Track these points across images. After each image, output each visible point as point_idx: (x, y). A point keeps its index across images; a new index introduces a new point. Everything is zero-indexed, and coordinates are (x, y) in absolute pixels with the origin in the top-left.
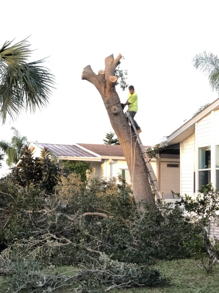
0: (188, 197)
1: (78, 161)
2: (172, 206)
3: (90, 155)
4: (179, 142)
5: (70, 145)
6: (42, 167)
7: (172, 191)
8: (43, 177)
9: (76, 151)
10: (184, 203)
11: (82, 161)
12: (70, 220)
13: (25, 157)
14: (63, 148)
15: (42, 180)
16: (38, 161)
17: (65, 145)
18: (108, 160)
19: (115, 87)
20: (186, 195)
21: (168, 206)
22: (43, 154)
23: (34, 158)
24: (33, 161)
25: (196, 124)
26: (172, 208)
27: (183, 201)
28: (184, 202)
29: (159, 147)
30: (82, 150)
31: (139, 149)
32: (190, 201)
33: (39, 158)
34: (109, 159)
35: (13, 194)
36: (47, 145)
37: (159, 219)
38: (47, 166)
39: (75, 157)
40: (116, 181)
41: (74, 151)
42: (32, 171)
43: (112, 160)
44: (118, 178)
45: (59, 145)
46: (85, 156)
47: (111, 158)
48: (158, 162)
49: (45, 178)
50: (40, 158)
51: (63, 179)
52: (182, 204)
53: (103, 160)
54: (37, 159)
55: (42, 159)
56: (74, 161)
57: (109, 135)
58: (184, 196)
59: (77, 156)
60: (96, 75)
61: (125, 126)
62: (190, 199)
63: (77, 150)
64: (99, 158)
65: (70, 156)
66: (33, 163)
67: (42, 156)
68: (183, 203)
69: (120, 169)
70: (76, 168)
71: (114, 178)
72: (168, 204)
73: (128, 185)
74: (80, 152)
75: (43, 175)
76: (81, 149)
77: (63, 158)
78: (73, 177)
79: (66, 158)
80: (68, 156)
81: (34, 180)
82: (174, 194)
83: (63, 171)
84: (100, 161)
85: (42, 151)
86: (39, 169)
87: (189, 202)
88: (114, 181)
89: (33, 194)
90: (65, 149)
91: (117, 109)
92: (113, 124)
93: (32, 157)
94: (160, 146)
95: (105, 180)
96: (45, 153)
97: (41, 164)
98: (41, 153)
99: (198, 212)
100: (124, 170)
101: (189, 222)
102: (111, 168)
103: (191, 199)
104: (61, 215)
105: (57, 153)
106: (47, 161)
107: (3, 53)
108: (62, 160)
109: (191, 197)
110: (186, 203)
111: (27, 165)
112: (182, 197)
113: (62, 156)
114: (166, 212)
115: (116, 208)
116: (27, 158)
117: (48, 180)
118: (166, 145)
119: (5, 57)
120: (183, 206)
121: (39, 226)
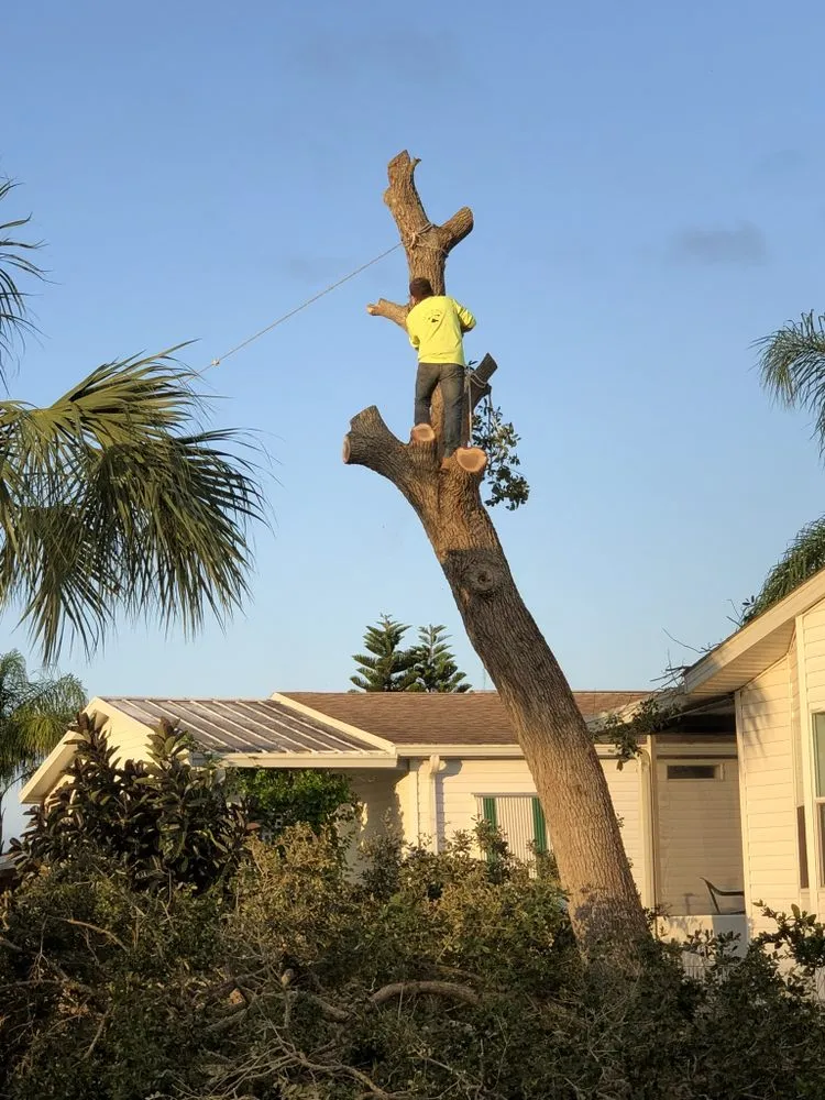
0: (805, 914)
1: (304, 770)
2: (735, 948)
3: (350, 742)
4: (730, 690)
5: (256, 703)
6: (157, 804)
7: (707, 883)
8: (161, 843)
9: (285, 729)
10: (789, 939)
11: (318, 771)
12: (332, 1018)
13: (84, 762)
14: (228, 715)
15: (161, 855)
16: (138, 777)
17: (233, 703)
18: (421, 759)
19: (477, 488)
20: (795, 908)
21: (721, 948)
22: (159, 746)
23: (121, 766)
24: (117, 778)
25: (798, 620)
26: (736, 953)
27: (784, 931)
28: (791, 934)
29: (654, 711)
30: (311, 721)
31: (581, 728)
32: (810, 930)
33: (141, 763)
34: (427, 758)
35: (119, 929)
36: (162, 704)
38: (178, 797)
39: (290, 754)
40: (469, 849)
41: (278, 728)
42: (118, 819)
43: (442, 758)
44: (475, 835)
45: (210, 702)
46: (326, 749)
47: (435, 752)
48: (647, 769)
49: (169, 846)
50: (145, 766)
51: (255, 846)
52: (783, 940)
53: (406, 764)
54: (132, 769)
55: (152, 769)
56: (285, 770)
57: (381, 634)
58: (790, 914)
59: (297, 750)
60: (402, 444)
61: (521, 639)
62: (811, 924)
63: (290, 723)
64: (386, 753)
65: (270, 749)
66: (117, 787)
67: (155, 756)
68: (786, 939)
69: (477, 795)
70: (296, 799)
71: (461, 836)
72: (721, 940)
73: (519, 863)
74: (302, 728)
75: (164, 837)
76: (306, 716)
77: (241, 760)
78: (300, 839)
79: (255, 758)
80: (260, 752)
81: (126, 856)
82: (717, 896)
83: (242, 815)
84: (393, 764)
85: (153, 732)
86: (141, 808)
87: (808, 934)
88: (461, 849)
90: (241, 722)
91: (489, 576)
92: (477, 634)
93: (111, 761)
94: (656, 706)
95: (424, 848)
96: (167, 744)
97: (149, 789)
98: (151, 742)
100: (493, 800)
101: (804, 999)
102: (439, 793)
103: (816, 922)
104: (300, 1000)
105: (212, 740)
106: (179, 774)
107: (83, 402)
108: (239, 768)
109: (814, 916)
110: (796, 937)
111: (93, 796)
112: (782, 919)
113: (234, 751)
114: (716, 971)
115: (508, 960)
116: (93, 769)
117: (188, 852)
118: (681, 702)
119: (89, 419)
120: (788, 948)
121: (226, 1040)
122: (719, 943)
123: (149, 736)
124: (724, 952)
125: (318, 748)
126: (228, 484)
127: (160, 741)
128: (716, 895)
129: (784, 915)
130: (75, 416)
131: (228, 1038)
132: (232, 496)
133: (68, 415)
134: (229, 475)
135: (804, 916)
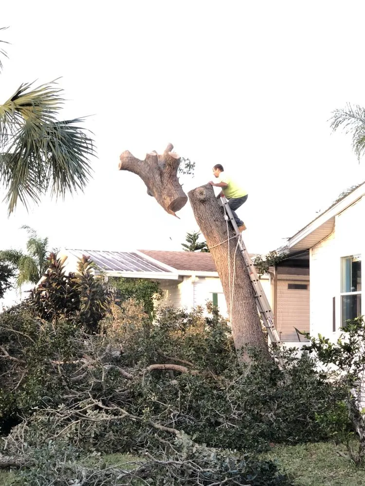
1: (140, 279)
2: (296, 354)
3: (160, 268)
4: (307, 248)
5: (127, 253)
6: (80, 289)
7: (296, 329)
8: (80, 305)
9: (136, 263)
10: (316, 349)
11: (146, 279)
12: (126, 377)
13: (51, 272)
14: (114, 257)
15: (80, 310)
16: (72, 278)
17: (117, 252)
18: (188, 277)
20: (319, 335)
21: (290, 354)
22: (81, 267)
23: (67, 274)
24: (64, 279)
26: (296, 356)
27: (314, 345)
28: (317, 347)
29: (275, 255)
30: (147, 261)
31: (241, 259)
32: (326, 346)
33: (74, 273)
34: (191, 276)
35: (32, 334)
36: (89, 252)
37: (275, 375)
38: (88, 286)
39: (135, 272)
40: (202, 312)
41: (133, 262)
42: (63, 294)
43: (196, 276)
44: (206, 307)
45: (108, 252)
47: (194, 274)
48: (273, 281)
49: (84, 306)
50: (76, 274)
51: (114, 308)
52: (313, 349)
53: (182, 277)
54: (71, 276)
55: (79, 276)
56: (132, 279)
57: (191, 236)
58: (317, 338)
59: (138, 270)
61: (217, 221)
62: (327, 343)
63: (138, 261)
64: (173, 274)
65: (127, 270)
66: (64, 283)
67: (80, 270)
70: (137, 290)
71: (199, 307)
72: (290, 350)
73: (223, 319)
74: (143, 263)
75: (81, 302)
76: (145, 259)
77: (115, 274)
78: (131, 305)
79: (120, 273)
80: (122, 271)
81: (65, 310)
83: (114, 296)
84: (176, 278)
85: (80, 261)
86: (74, 291)
87: (325, 348)
88: (199, 312)
89: (65, 333)
90: (118, 259)
91: (204, 193)
93: (62, 272)
94: (276, 253)
95: (184, 311)
96: (85, 266)
97: (77, 283)
98: (78, 265)
99: (341, 363)
100: (217, 295)
101: (326, 381)
102: (194, 291)
103: (329, 342)
104: (112, 369)
105: (105, 266)
106: (88, 278)
107: (16, 101)
108: (113, 277)
109: (328, 339)
110: (319, 348)
111: (54, 285)
112: (314, 340)
113: (112, 270)
114: (287, 364)
115: (203, 357)
116: (54, 274)
117: (90, 309)
118: (287, 252)
119: (20, 109)
120: (316, 354)
121: (75, 386)
122: (289, 352)
123: (78, 262)
124: (291, 356)
125: (146, 270)
126: (86, 143)
127: (82, 265)
128: (299, 334)
129: (314, 339)
130: (13, 107)
131: (76, 385)
132: (87, 148)
133: (10, 107)
134: (86, 139)
135: (323, 339)
